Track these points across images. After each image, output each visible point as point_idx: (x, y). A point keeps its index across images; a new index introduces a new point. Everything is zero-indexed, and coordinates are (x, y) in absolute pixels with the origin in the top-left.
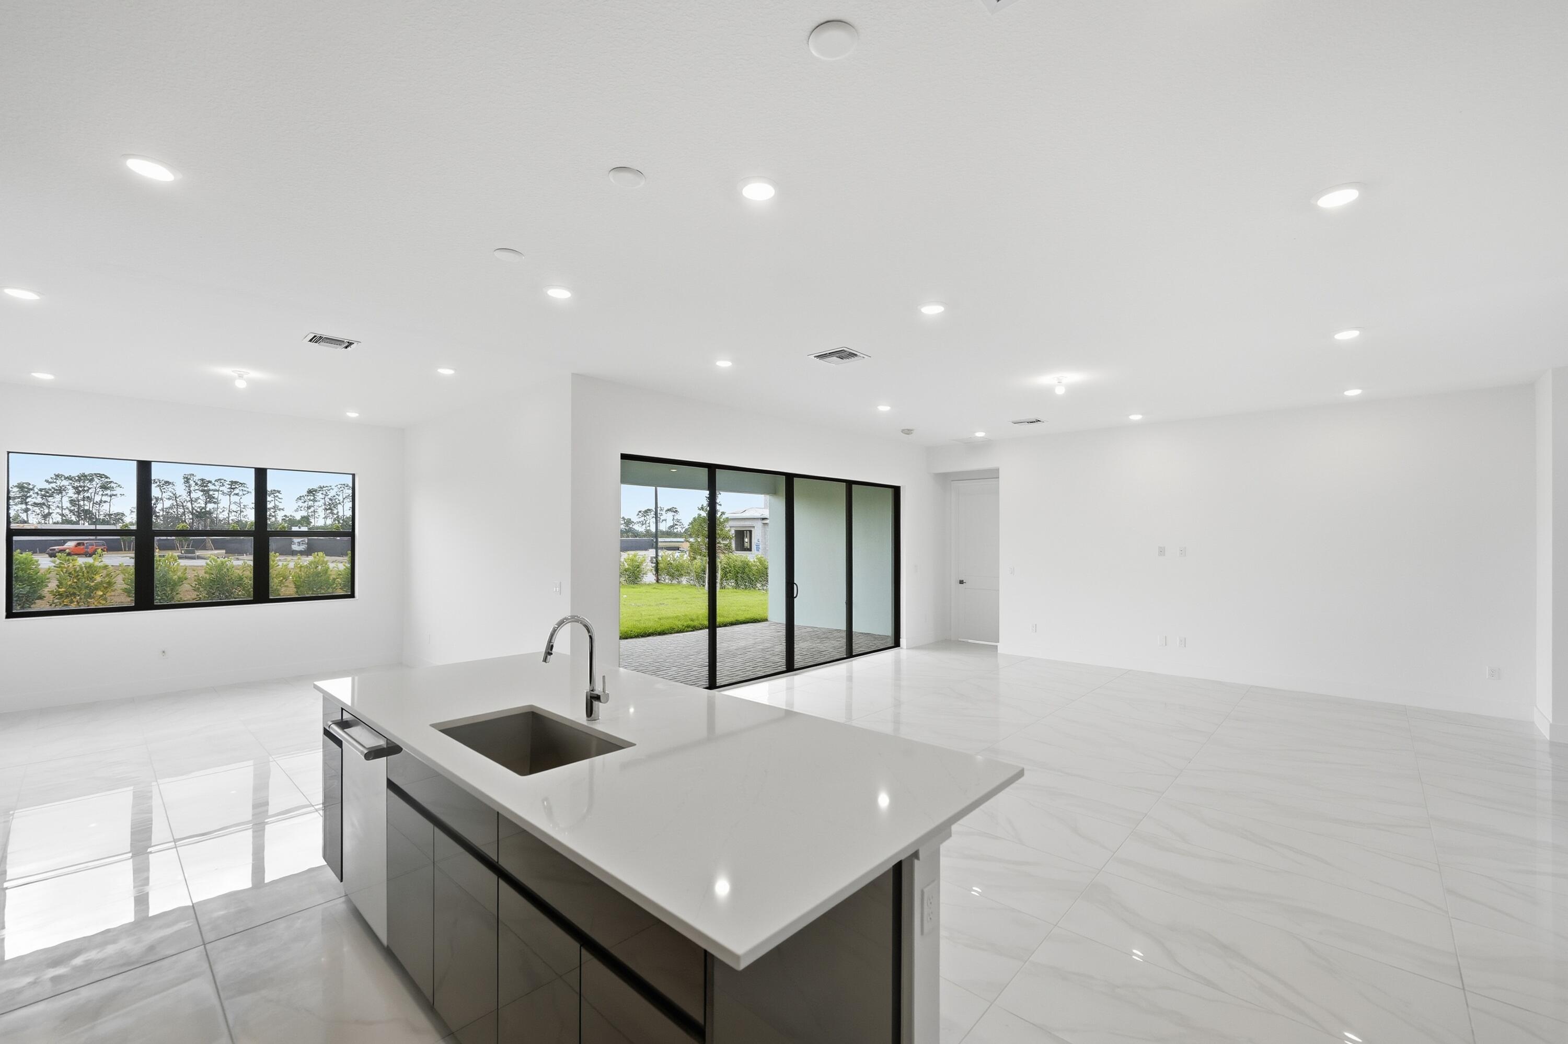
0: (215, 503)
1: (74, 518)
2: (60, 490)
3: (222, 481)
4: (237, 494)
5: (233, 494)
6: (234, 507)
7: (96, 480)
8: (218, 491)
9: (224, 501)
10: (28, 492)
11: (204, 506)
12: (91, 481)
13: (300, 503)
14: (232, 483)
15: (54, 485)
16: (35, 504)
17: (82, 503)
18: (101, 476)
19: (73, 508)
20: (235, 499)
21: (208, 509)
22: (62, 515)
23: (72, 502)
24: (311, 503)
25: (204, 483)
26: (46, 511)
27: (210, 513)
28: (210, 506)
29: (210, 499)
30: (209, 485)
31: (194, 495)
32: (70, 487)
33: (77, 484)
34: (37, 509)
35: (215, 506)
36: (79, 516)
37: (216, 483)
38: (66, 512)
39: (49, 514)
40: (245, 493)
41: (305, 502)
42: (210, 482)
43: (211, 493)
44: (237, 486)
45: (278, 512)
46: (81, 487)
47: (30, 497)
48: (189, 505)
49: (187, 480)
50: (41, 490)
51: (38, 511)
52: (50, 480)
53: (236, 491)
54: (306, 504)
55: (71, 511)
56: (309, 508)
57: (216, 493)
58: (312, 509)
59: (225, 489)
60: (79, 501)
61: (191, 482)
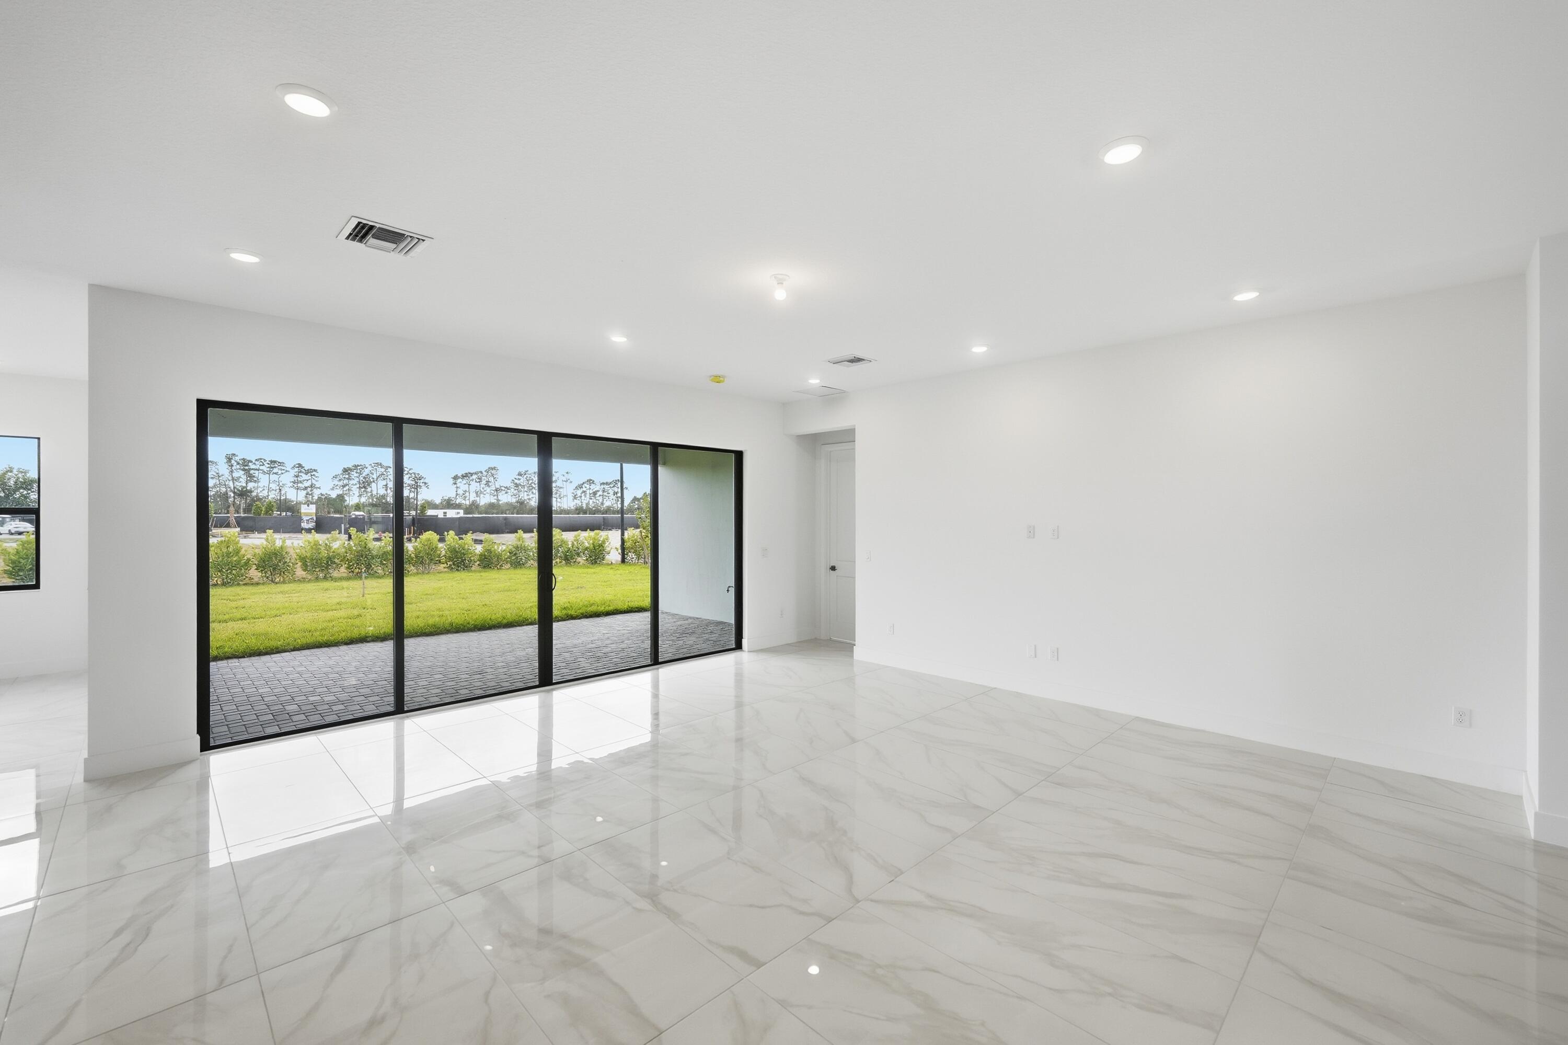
0: (255, 482)
3: (262, 460)
5: (272, 473)
8: (258, 470)
9: (264, 480)
11: (244, 485)
13: (336, 482)
14: (273, 462)
20: (274, 477)
21: (248, 488)
24: (346, 482)
25: (245, 463)
27: (251, 492)
28: (251, 486)
29: (250, 478)
30: (250, 464)
31: (235, 475)
35: (256, 485)
37: (257, 463)
40: (283, 472)
41: (340, 480)
43: (252, 472)
44: (276, 465)
48: (231, 484)
49: (229, 459)
53: (275, 470)
54: (341, 483)
56: (344, 486)
57: (257, 472)
58: (347, 487)
61: (233, 462)
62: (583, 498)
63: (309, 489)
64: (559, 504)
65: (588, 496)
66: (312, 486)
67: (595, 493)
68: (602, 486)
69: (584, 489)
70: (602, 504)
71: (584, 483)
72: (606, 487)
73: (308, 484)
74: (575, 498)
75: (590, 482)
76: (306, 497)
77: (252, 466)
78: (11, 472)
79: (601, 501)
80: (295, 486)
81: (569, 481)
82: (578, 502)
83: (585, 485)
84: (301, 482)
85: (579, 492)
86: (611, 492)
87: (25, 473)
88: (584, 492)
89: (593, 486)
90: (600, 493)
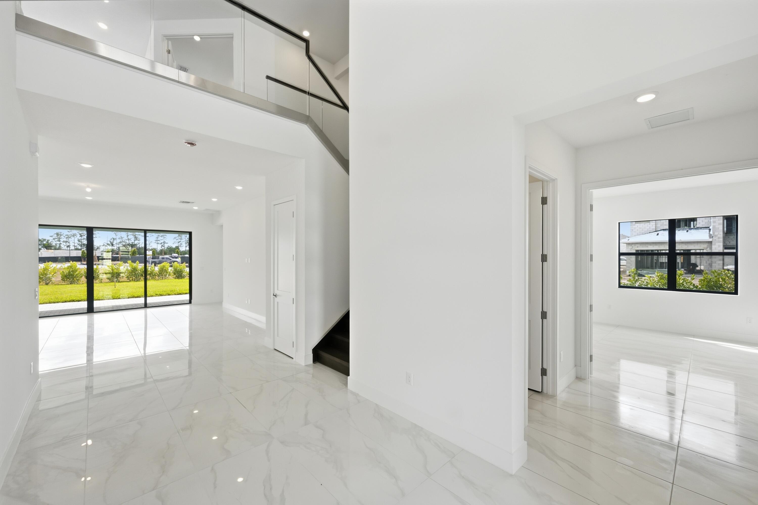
0: (139, 240)
1: (80, 248)
10: (61, 236)
13: (175, 240)
16: (64, 242)
17: (83, 241)
19: (79, 243)
21: (135, 243)
22: (75, 246)
23: (79, 241)
24: (180, 240)
26: (68, 244)
27: (136, 245)
28: (136, 242)
32: (78, 234)
34: (64, 244)
35: (138, 242)
36: (81, 246)
38: (76, 245)
41: (177, 240)
43: (137, 236)
45: (165, 244)
47: (61, 238)
48: (127, 242)
50: (66, 235)
51: (65, 244)
54: (177, 241)
55: (78, 244)
56: (179, 242)
57: (139, 236)
58: (180, 243)
60: (81, 240)
63: (163, 244)
66: (164, 242)
73: (163, 241)
76: (161, 247)
80: (157, 242)
84: (159, 240)
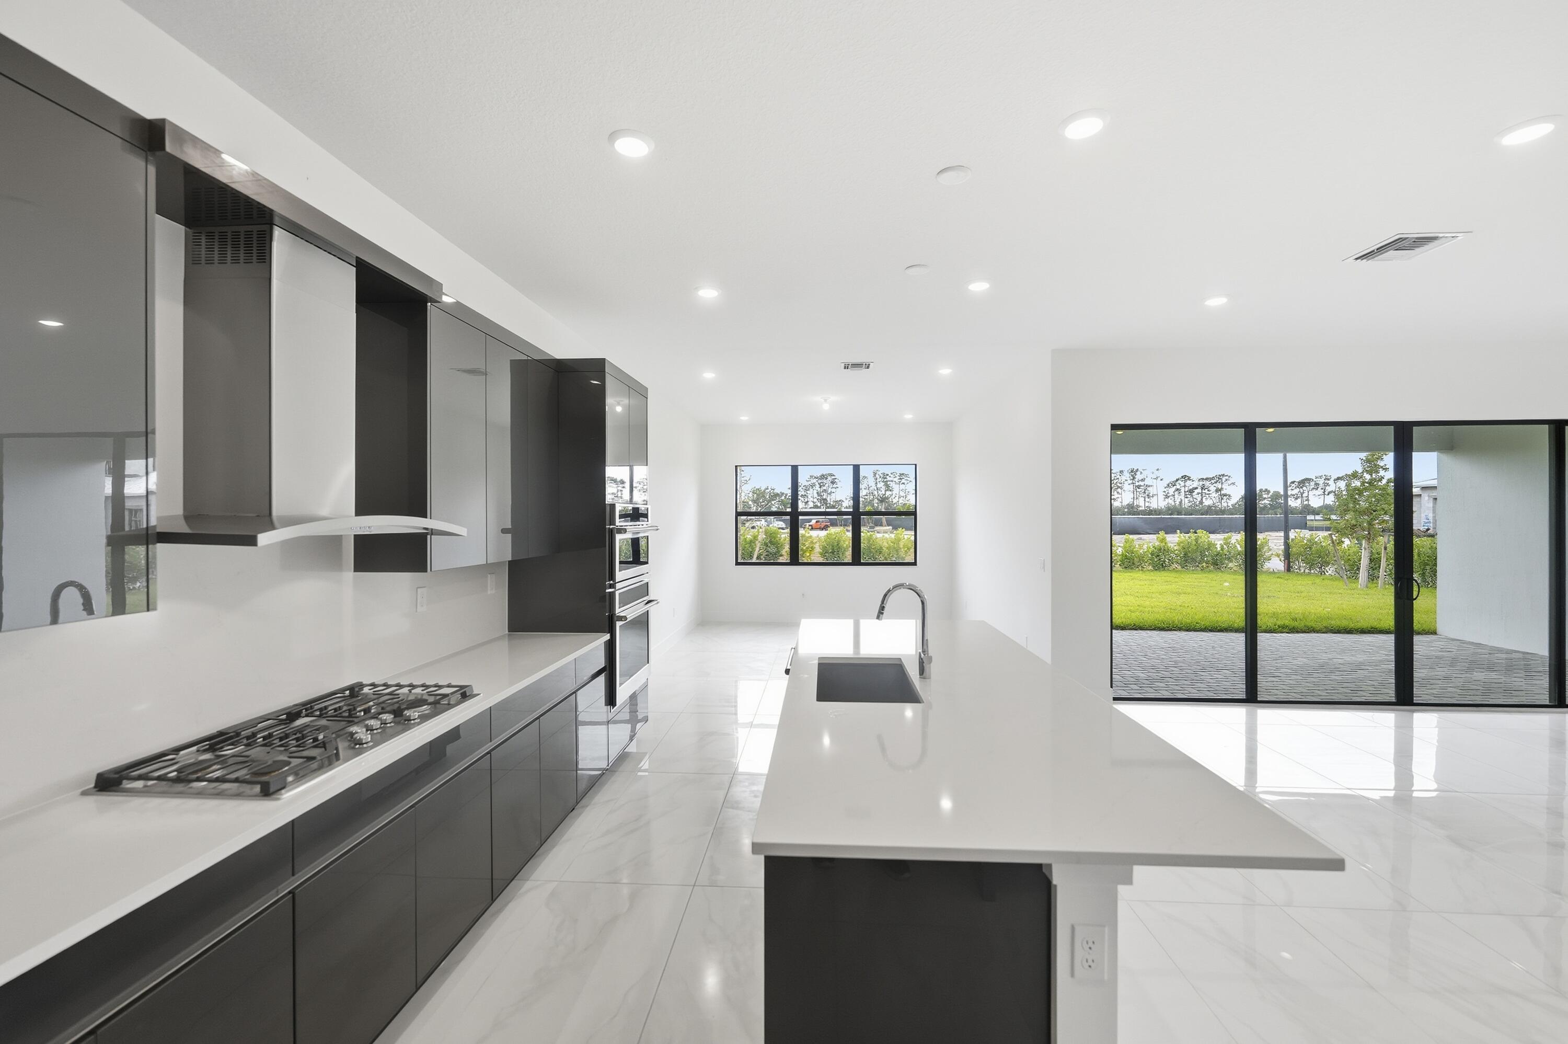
2: (813, 486)
3: (895, 474)
4: (904, 483)
5: (901, 483)
6: (902, 494)
7: (829, 477)
8: (892, 481)
9: (896, 488)
11: (884, 493)
12: (826, 479)
14: (901, 475)
15: (810, 483)
18: (831, 475)
20: (902, 487)
25: (885, 476)
29: (888, 488)
30: (887, 477)
31: (879, 486)
33: (820, 481)
37: (892, 476)
39: (808, 502)
40: (908, 482)
42: (888, 475)
44: (904, 477)
46: (821, 482)
49: (875, 474)
52: (808, 480)
53: (903, 481)
59: (896, 480)
61: (877, 476)
62: (1176, 496)
64: (1147, 504)
65: (1183, 493)
67: (1191, 491)
68: (1201, 483)
69: (1178, 487)
70: (1201, 502)
71: (1177, 480)
72: (1207, 483)
74: (1167, 497)
75: (1185, 478)
77: (889, 479)
78: (767, 489)
79: (1199, 499)
81: (1159, 479)
82: (1170, 501)
83: (1179, 482)
85: (1171, 491)
86: (1213, 489)
87: (774, 490)
88: (1178, 490)
89: (1189, 483)
90: (1199, 490)
